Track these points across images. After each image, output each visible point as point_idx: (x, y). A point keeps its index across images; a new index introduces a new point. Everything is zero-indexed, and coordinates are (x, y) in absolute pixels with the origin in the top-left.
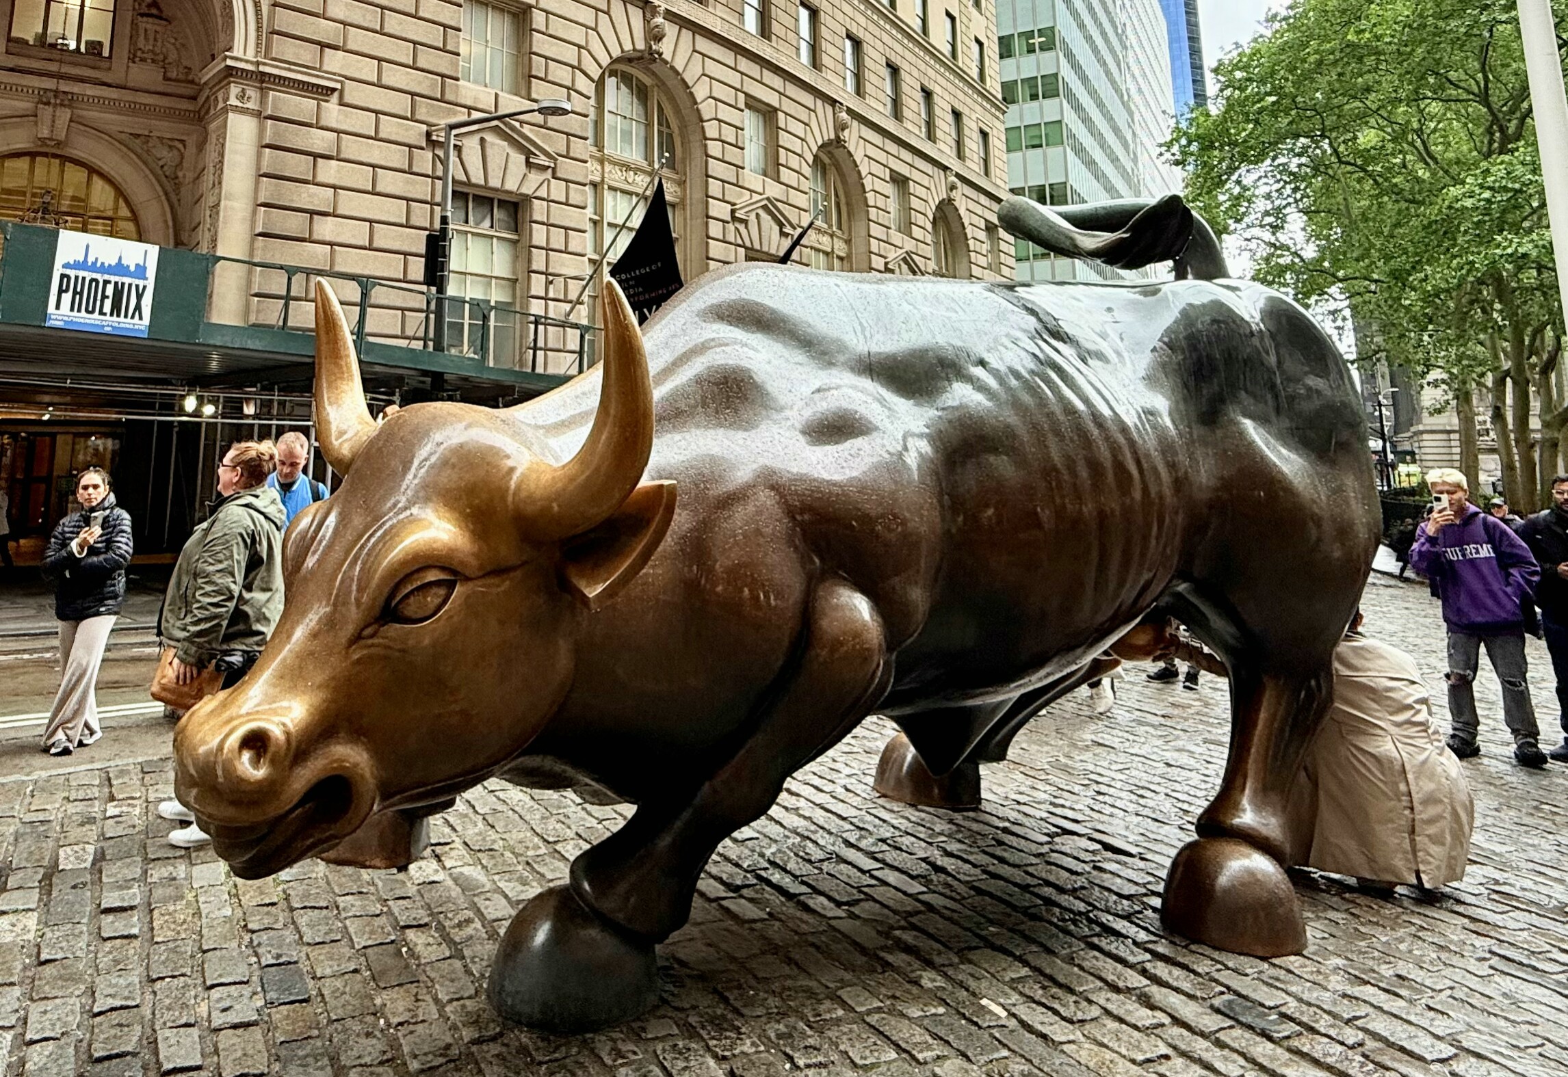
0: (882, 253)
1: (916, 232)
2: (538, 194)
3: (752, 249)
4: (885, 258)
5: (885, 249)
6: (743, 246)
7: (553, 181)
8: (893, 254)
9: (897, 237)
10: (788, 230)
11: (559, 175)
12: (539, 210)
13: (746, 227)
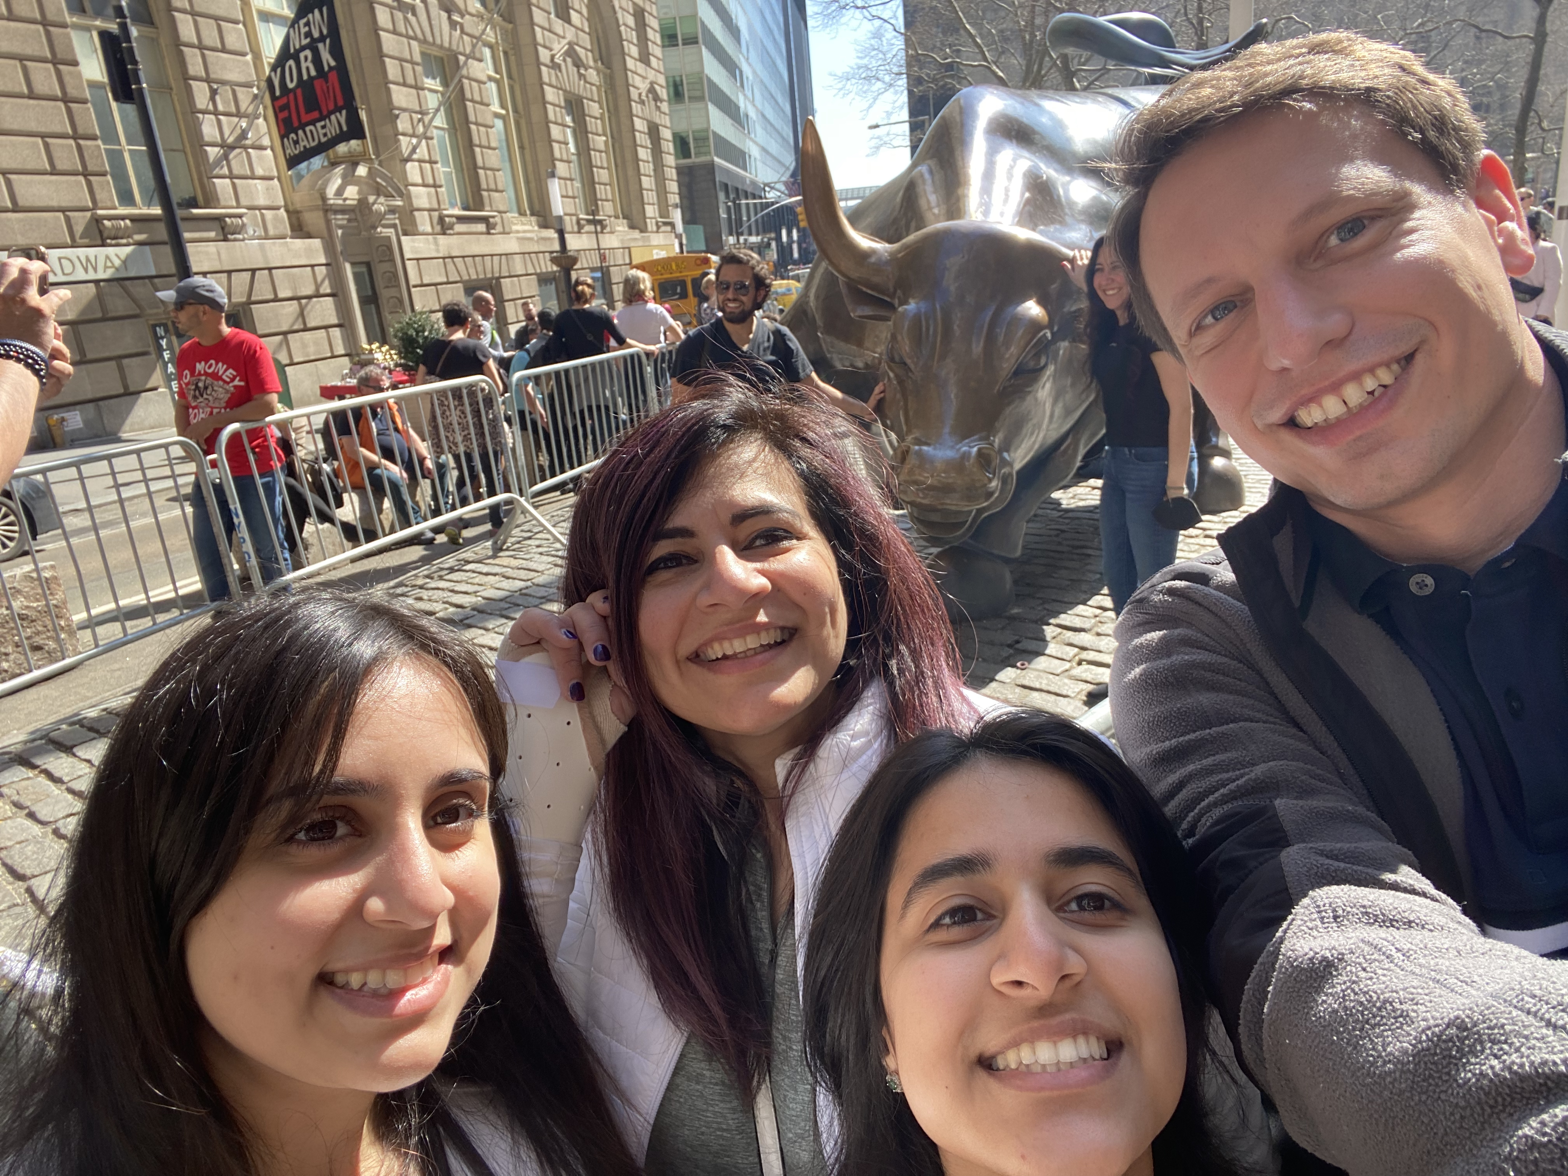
0: (548, 44)
1: (575, 17)
3: (423, 42)
4: (551, 50)
5: (549, 38)
6: (415, 38)
8: (559, 47)
9: (558, 25)
10: (456, 18)
13: (414, 14)
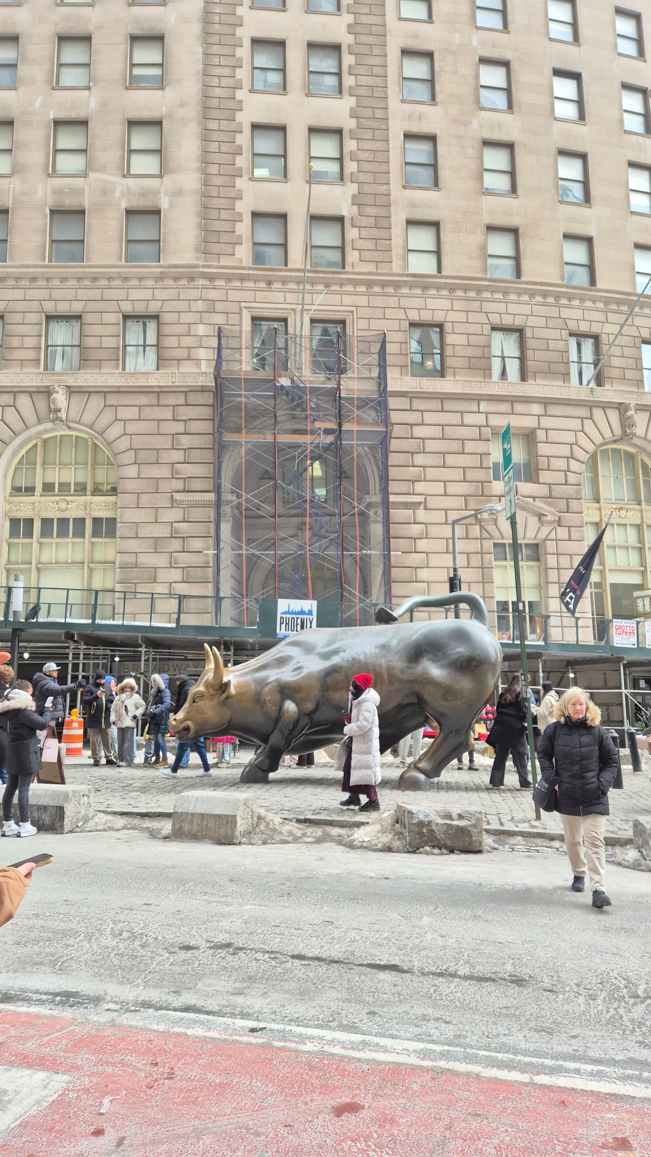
2: (549, 537)
7: (558, 528)
11: (563, 524)
12: (551, 546)
